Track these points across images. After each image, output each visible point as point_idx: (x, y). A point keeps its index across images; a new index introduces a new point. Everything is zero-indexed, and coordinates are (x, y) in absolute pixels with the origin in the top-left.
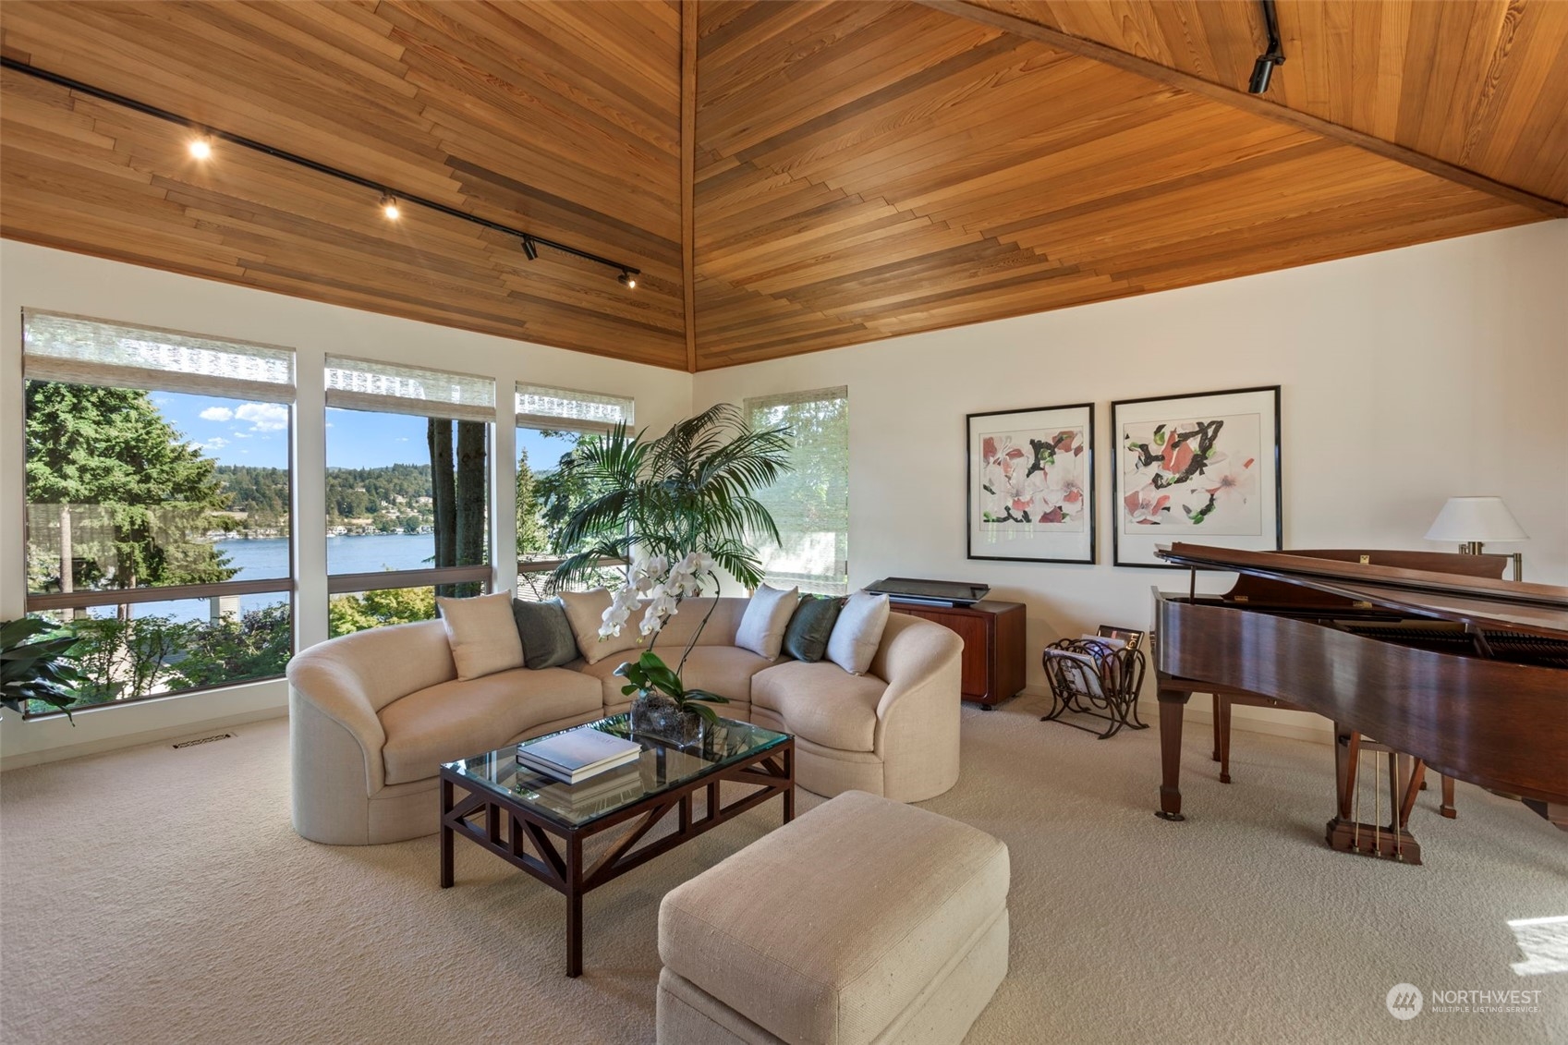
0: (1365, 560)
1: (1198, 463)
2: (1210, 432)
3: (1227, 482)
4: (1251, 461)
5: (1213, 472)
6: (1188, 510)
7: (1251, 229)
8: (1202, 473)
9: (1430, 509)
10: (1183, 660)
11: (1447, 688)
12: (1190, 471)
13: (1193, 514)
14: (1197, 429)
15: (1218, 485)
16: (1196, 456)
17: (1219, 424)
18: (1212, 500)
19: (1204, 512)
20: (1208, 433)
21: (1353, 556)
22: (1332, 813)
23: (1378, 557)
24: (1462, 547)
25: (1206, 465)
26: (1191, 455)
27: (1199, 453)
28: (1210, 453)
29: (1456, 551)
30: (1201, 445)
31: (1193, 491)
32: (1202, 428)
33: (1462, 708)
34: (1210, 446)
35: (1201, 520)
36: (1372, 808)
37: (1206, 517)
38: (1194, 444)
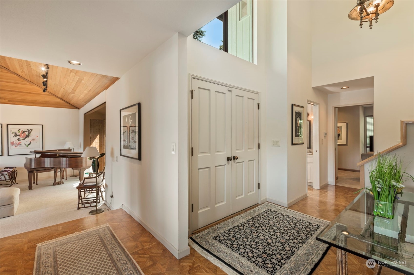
0: (58, 151)
1: (27, 136)
2: (30, 131)
3: (33, 140)
4: (38, 136)
5: (30, 138)
6: (25, 144)
7: (39, 101)
8: (28, 138)
9: (64, 143)
10: (35, 166)
11: (66, 161)
12: (26, 138)
13: (26, 145)
14: (27, 130)
15: (31, 140)
16: (27, 135)
17: (32, 130)
18: (30, 143)
19: (29, 145)
20: (29, 132)
21: (56, 150)
22: (54, 181)
23: (59, 150)
24: (68, 148)
25: (29, 137)
26: (26, 135)
27: (28, 135)
28: (30, 135)
29: (67, 149)
30: (28, 133)
31: (26, 141)
32: (28, 131)
33: (68, 162)
34: (30, 134)
35: (28, 146)
36: (58, 180)
37: (29, 146)
38: (27, 133)
